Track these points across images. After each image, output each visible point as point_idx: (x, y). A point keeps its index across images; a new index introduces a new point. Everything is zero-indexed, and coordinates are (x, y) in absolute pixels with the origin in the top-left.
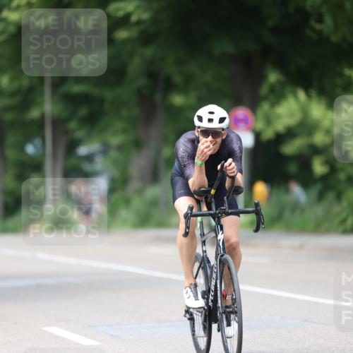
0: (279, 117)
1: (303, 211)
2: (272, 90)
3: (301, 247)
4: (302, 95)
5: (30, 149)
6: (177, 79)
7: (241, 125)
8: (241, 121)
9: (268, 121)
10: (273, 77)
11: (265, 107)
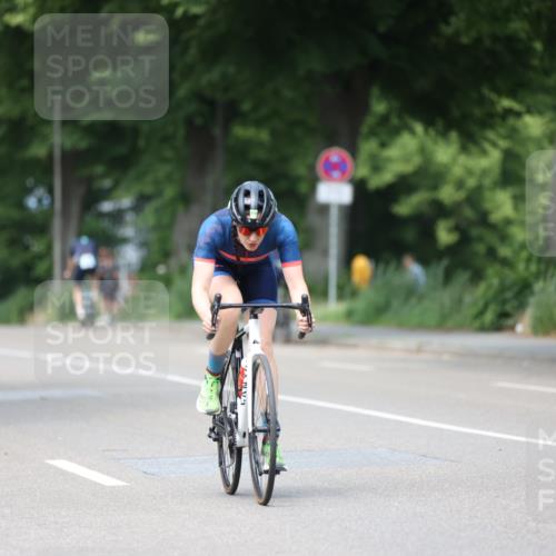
0: (389, 160)
1: (421, 298)
2: (384, 120)
3: (419, 350)
5: (32, 202)
6: (246, 106)
7: (336, 174)
8: (335, 166)
11: (368, 147)
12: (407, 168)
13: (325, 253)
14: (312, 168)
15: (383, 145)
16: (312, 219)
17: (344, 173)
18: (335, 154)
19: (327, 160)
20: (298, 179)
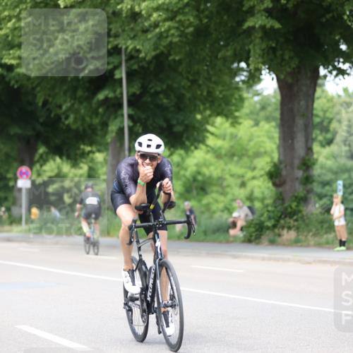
0: (45, 171)
2: (41, 156)
4: (58, 160)
7: (25, 176)
8: (24, 173)
9: (39, 175)
10: (42, 150)
11: (38, 166)
12: (53, 174)
13: (21, 206)
14: (15, 174)
15: (41, 166)
16: (16, 193)
17: (27, 176)
18: (24, 169)
19: (21, 172)
20: (10, 179)
